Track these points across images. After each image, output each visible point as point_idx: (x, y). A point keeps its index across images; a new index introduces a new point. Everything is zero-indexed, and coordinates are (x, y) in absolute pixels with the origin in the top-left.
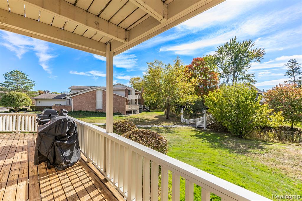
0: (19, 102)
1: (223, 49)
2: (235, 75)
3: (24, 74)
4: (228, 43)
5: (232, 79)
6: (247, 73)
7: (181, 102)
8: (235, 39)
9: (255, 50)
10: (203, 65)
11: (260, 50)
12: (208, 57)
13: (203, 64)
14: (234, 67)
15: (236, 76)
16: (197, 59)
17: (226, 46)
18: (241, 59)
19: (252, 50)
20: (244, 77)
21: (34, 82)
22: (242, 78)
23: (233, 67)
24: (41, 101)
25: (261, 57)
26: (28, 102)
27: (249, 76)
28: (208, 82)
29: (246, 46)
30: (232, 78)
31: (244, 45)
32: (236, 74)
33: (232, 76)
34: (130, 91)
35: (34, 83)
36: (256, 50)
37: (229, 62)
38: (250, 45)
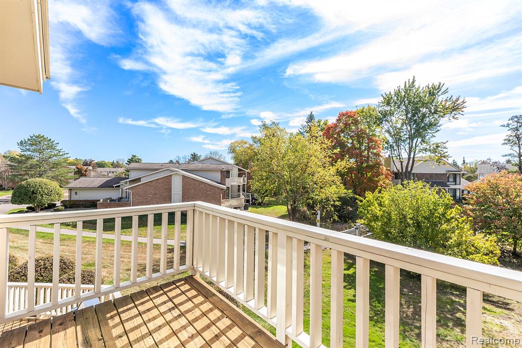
0: (42, 195)
1: (392, 98)
2: (412, 145)
3: (52, 141)
4: (401, 88)
5: (408, 151)
6: (434, 141)
7: (317, 197)
8: (413, 82)
9: (448, 99)
10: (356, 125)
11: (457, 100)
12: (365, 110)
13: (356, 122)
14: (411, 130)
15: (414, 145)
16: (347, 113)
17: (397, 94)
18: (424, 116)
19: (444, 100)
20: (428, 147)
21: (67, 154)
22: (426, 150)
23: (409, 128)
24: (78, 191)
25: (460, 112)
26: (57, 196)
27: (438, 147)
28: (364, 156)
29: (434, 94)
30: (407, 149)
31: (430, 93)
32: (415, 141)
33: (408, 146)
34: (228, 172)
35: (68, 156)
36: (450, 99)
37: (403, 119)
38: (440, 92)
